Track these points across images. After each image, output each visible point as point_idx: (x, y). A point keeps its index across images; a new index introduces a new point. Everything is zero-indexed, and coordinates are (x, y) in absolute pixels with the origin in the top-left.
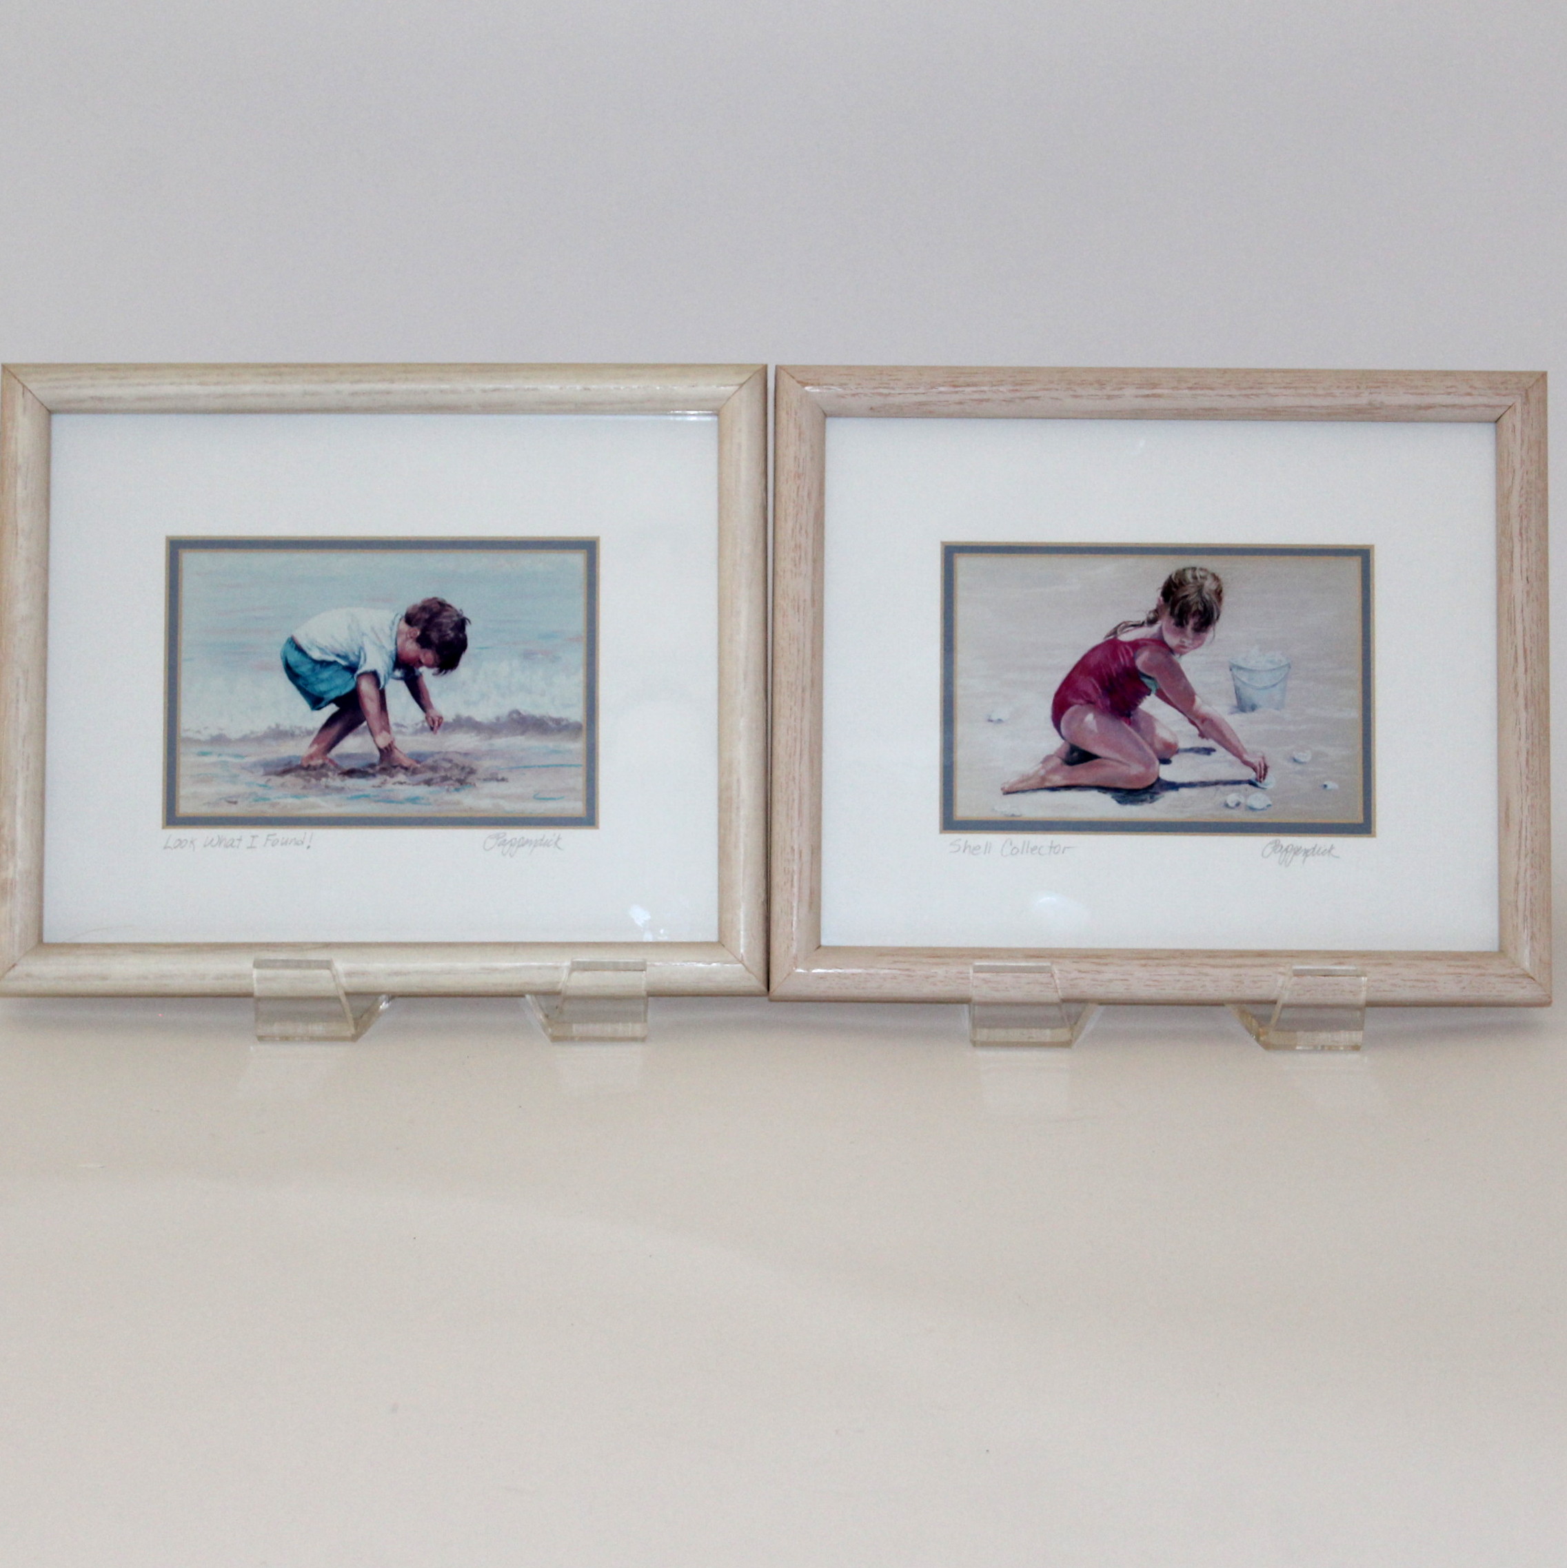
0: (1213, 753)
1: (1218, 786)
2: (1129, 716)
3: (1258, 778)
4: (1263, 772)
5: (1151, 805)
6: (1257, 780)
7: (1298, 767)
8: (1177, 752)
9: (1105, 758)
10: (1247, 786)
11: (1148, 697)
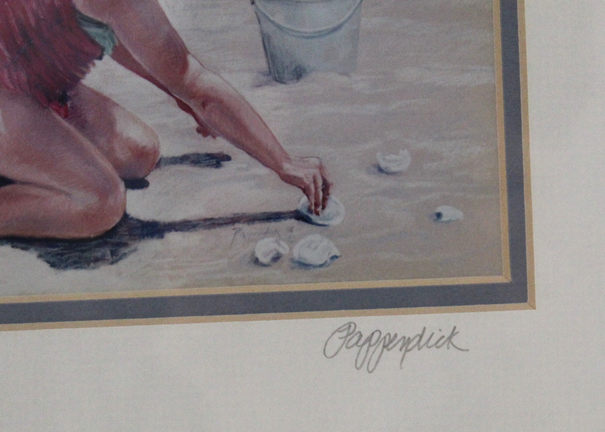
0: (225, 163)
1: (237, 225)
2: (64, 99)
3: (313, 208)
4: (321, 194)
5: (114, 267)
6: (310, 210)
7: (387, 183)
8: (158, 165)
9: (24, 183)
10: (292, 222)
11: (97, 62)
